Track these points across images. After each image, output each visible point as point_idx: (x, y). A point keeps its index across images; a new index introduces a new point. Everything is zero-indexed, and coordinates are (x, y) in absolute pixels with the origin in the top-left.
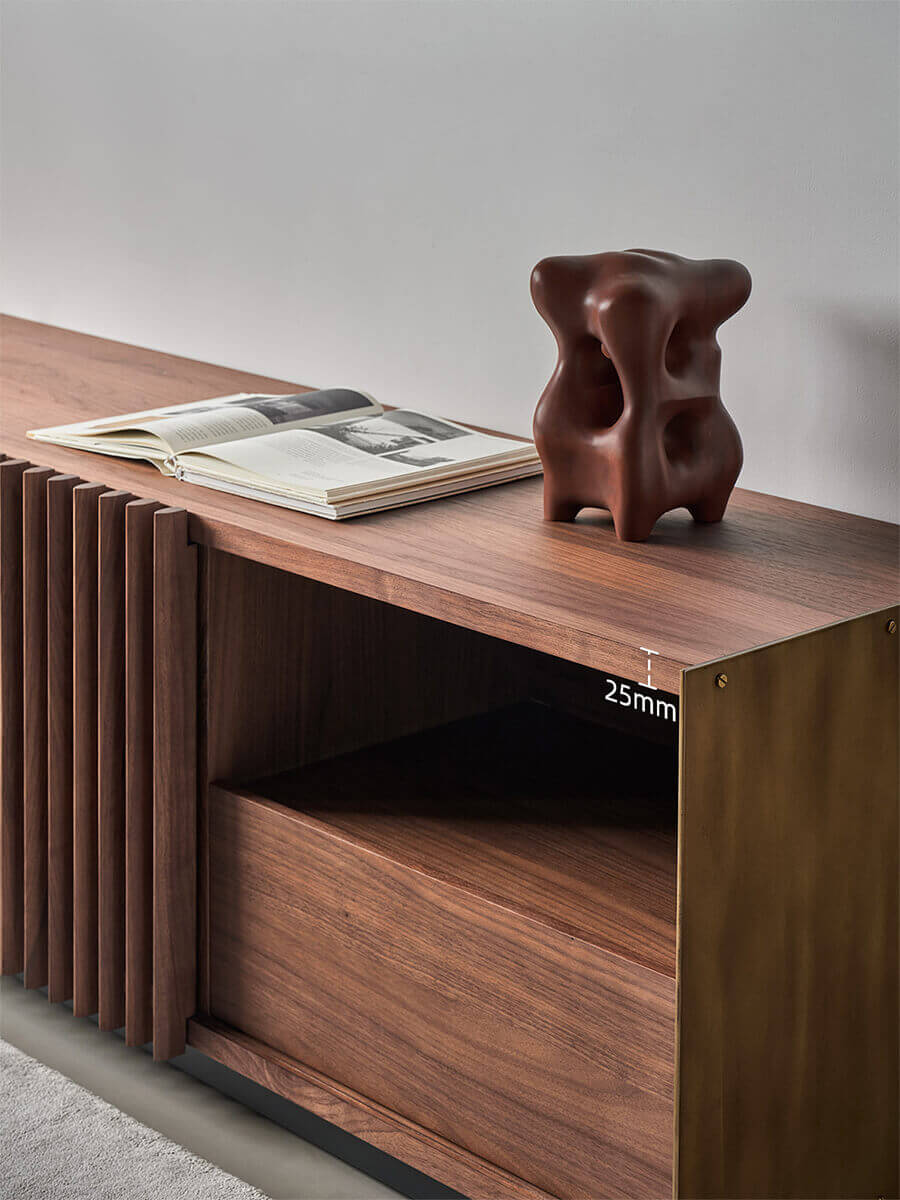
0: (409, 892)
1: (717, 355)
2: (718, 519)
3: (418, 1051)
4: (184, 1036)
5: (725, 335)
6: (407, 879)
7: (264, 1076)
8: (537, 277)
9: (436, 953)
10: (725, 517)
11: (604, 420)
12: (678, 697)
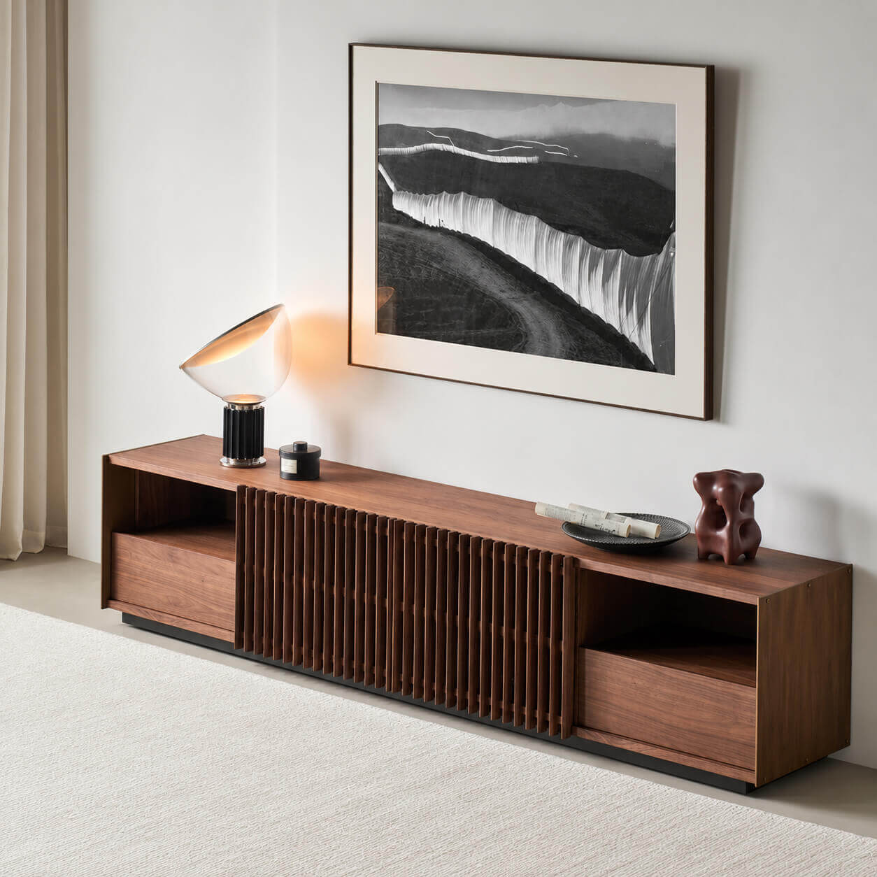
0: (660, 674)
1: (753, 503)
2: (754, 558)
3: (662, 723)
4: (571, 731)
5: (756, 497)
6: (660, 670)
7: (604, 740)
8: (696, 479)
9: (669, 691)
10: (756, 556)
11: (720, 526)
12: (756, 606)
